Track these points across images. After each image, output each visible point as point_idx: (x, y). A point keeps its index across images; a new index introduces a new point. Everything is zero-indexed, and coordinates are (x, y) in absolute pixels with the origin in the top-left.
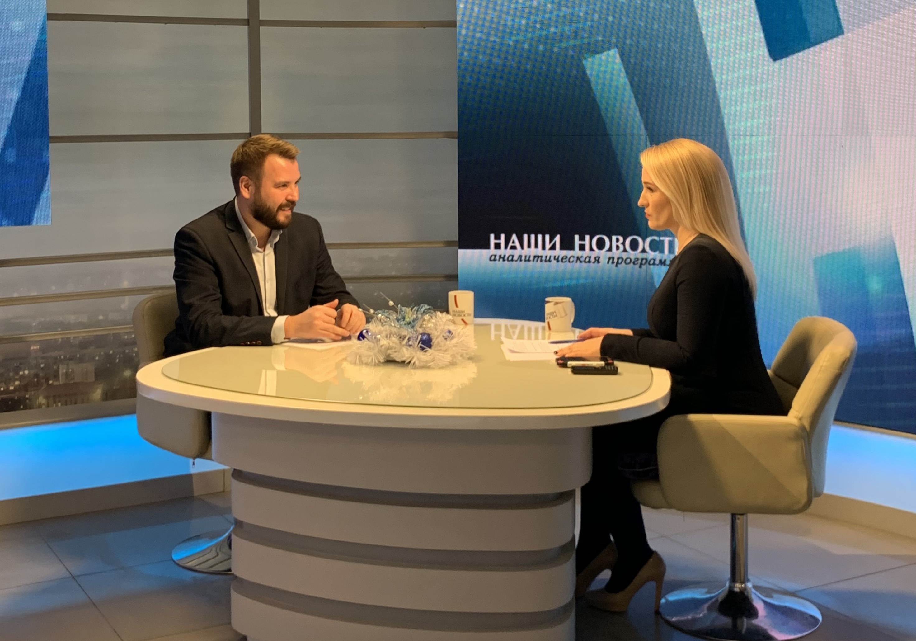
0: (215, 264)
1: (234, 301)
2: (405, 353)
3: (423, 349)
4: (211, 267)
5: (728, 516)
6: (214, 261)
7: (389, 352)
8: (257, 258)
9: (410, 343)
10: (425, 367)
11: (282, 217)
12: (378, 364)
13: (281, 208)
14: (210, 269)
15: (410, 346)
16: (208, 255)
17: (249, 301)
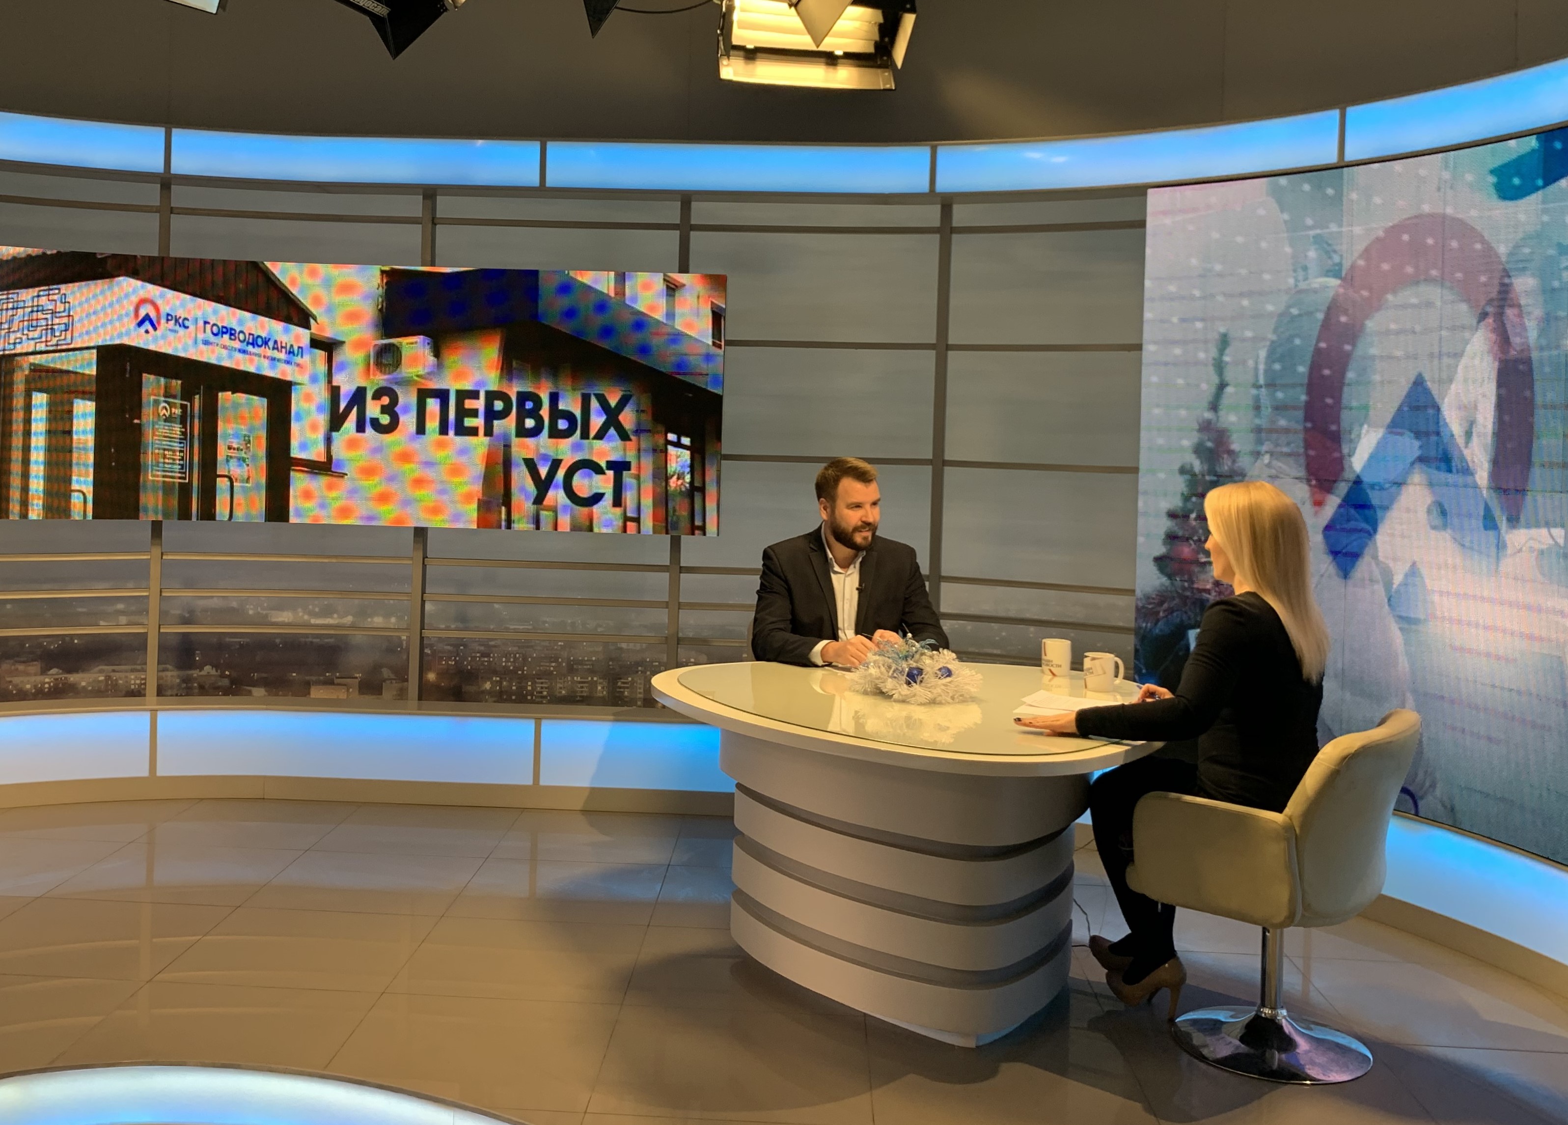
0: (786, 581)
1: (805, 618)
2: (889, 685)
3: (908, 683)
4: (782, 583)
5: (1259, 929)
6: (785, 577)
7: (877, 681)
8: (837, 580)
9: (895, 675)
10: (903, 701)
11: (858, 538)
12: (865, 693)
13: (856, 529)
14: (781, 585)
15: (895, 677)
16: (780, 570)
17: (821, 620)
